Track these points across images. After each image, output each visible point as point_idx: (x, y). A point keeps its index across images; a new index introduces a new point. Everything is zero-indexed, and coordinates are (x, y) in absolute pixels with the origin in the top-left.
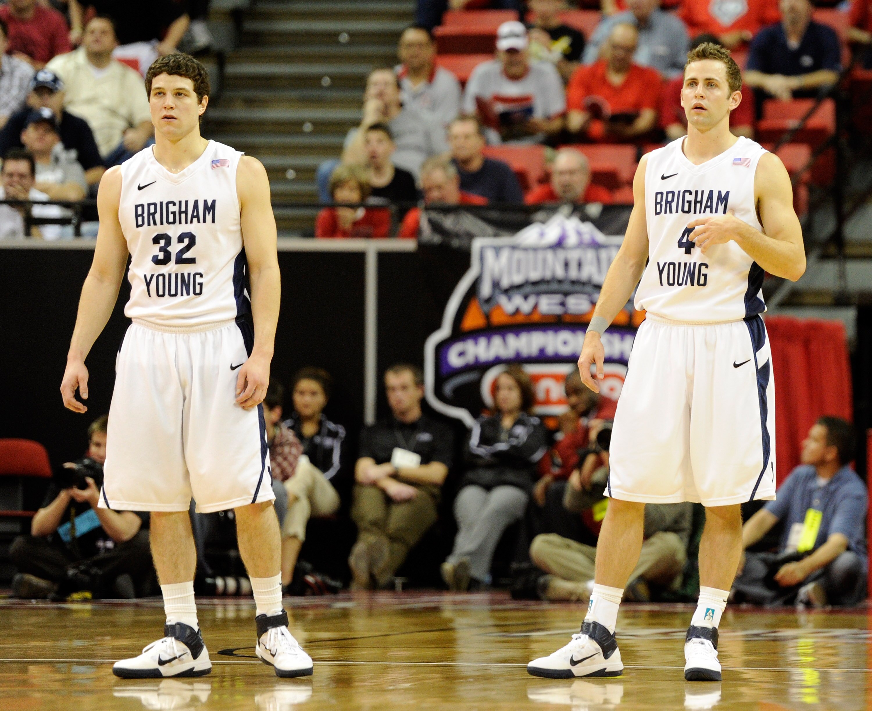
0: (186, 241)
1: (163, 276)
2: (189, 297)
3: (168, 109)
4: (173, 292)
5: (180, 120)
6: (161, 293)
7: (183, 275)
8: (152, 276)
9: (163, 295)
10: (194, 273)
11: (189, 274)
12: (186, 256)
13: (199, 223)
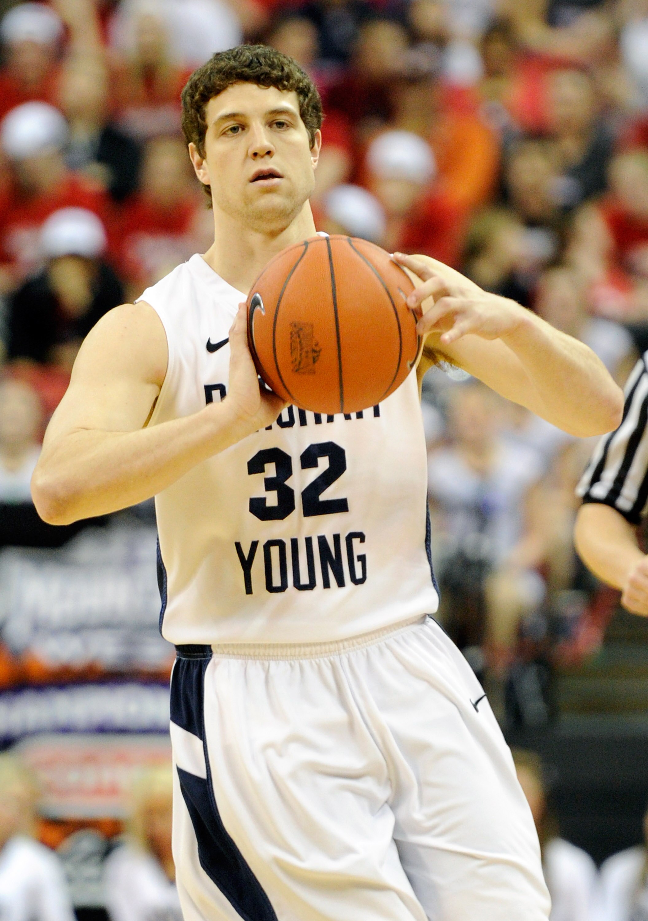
0: (324, 463)
1: (281, 544)
2: (342, 590)
3: (262, 157)
4: (304, 580)
5: (289, 179)
6: (277, 582)
7: (322, 540)
8: (254, 545)
9: (283, 588)
10: (347, 534)
11: (337, 538)
12: (326, 496)
13: (349, 421)
